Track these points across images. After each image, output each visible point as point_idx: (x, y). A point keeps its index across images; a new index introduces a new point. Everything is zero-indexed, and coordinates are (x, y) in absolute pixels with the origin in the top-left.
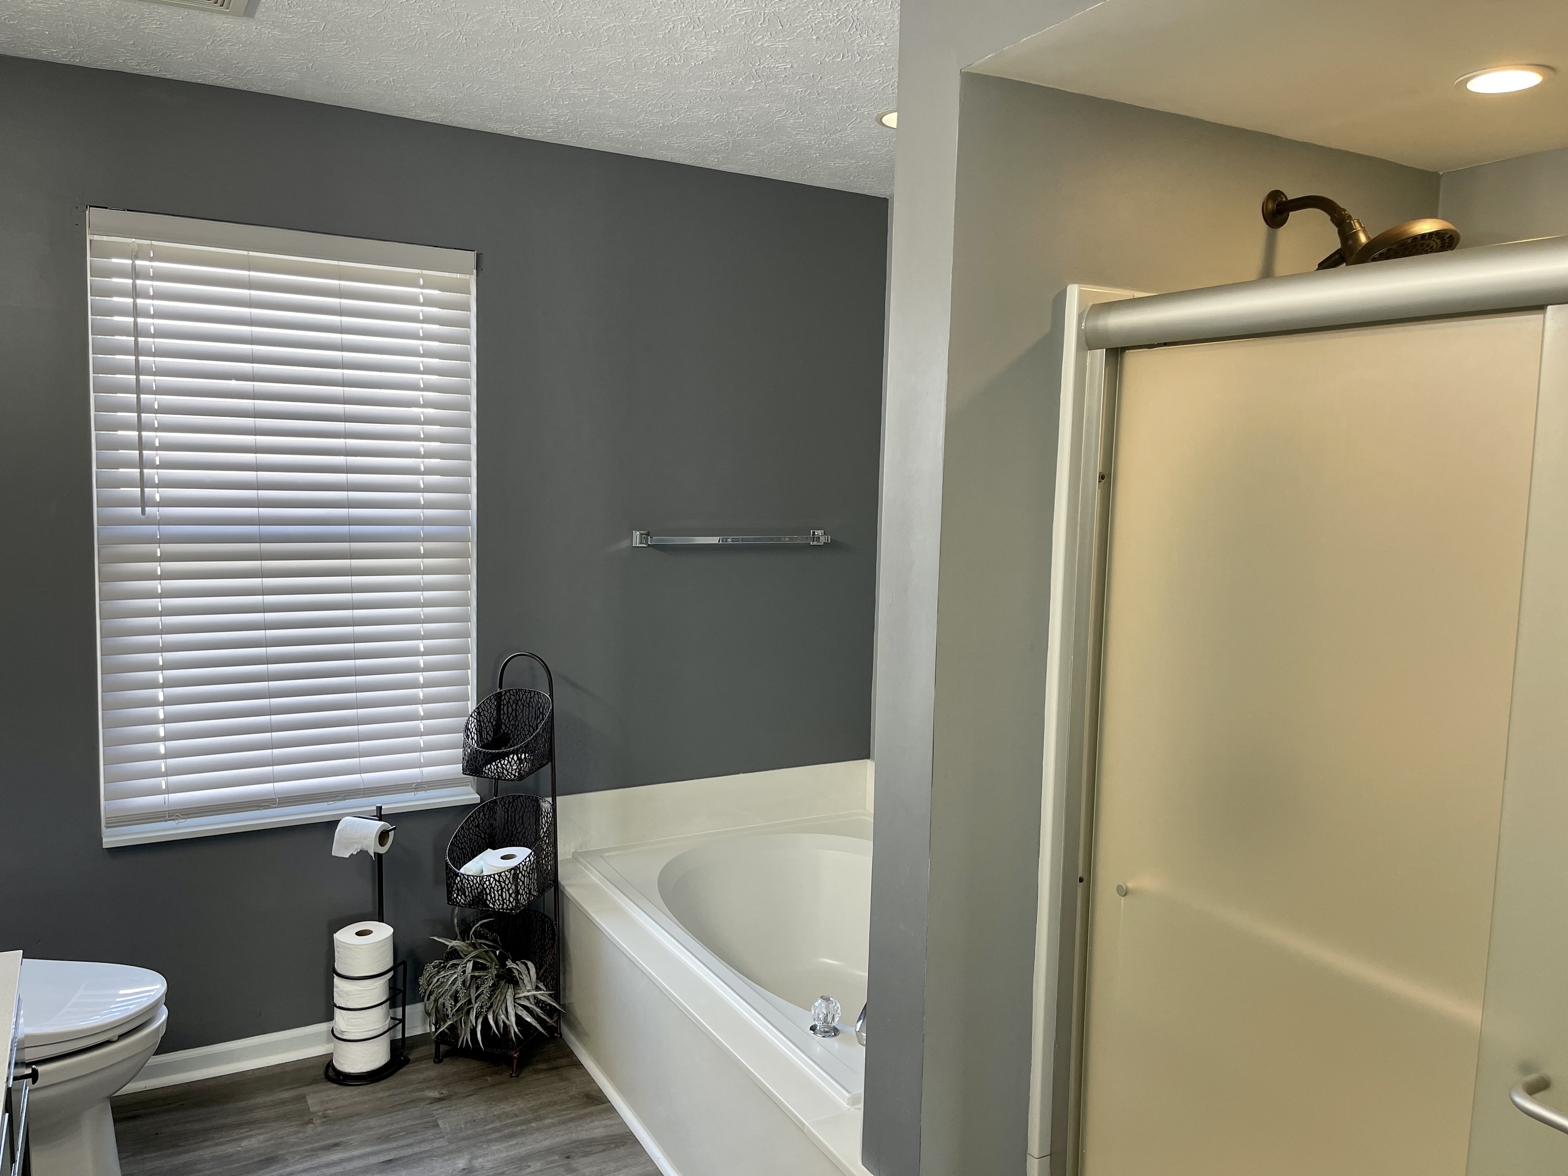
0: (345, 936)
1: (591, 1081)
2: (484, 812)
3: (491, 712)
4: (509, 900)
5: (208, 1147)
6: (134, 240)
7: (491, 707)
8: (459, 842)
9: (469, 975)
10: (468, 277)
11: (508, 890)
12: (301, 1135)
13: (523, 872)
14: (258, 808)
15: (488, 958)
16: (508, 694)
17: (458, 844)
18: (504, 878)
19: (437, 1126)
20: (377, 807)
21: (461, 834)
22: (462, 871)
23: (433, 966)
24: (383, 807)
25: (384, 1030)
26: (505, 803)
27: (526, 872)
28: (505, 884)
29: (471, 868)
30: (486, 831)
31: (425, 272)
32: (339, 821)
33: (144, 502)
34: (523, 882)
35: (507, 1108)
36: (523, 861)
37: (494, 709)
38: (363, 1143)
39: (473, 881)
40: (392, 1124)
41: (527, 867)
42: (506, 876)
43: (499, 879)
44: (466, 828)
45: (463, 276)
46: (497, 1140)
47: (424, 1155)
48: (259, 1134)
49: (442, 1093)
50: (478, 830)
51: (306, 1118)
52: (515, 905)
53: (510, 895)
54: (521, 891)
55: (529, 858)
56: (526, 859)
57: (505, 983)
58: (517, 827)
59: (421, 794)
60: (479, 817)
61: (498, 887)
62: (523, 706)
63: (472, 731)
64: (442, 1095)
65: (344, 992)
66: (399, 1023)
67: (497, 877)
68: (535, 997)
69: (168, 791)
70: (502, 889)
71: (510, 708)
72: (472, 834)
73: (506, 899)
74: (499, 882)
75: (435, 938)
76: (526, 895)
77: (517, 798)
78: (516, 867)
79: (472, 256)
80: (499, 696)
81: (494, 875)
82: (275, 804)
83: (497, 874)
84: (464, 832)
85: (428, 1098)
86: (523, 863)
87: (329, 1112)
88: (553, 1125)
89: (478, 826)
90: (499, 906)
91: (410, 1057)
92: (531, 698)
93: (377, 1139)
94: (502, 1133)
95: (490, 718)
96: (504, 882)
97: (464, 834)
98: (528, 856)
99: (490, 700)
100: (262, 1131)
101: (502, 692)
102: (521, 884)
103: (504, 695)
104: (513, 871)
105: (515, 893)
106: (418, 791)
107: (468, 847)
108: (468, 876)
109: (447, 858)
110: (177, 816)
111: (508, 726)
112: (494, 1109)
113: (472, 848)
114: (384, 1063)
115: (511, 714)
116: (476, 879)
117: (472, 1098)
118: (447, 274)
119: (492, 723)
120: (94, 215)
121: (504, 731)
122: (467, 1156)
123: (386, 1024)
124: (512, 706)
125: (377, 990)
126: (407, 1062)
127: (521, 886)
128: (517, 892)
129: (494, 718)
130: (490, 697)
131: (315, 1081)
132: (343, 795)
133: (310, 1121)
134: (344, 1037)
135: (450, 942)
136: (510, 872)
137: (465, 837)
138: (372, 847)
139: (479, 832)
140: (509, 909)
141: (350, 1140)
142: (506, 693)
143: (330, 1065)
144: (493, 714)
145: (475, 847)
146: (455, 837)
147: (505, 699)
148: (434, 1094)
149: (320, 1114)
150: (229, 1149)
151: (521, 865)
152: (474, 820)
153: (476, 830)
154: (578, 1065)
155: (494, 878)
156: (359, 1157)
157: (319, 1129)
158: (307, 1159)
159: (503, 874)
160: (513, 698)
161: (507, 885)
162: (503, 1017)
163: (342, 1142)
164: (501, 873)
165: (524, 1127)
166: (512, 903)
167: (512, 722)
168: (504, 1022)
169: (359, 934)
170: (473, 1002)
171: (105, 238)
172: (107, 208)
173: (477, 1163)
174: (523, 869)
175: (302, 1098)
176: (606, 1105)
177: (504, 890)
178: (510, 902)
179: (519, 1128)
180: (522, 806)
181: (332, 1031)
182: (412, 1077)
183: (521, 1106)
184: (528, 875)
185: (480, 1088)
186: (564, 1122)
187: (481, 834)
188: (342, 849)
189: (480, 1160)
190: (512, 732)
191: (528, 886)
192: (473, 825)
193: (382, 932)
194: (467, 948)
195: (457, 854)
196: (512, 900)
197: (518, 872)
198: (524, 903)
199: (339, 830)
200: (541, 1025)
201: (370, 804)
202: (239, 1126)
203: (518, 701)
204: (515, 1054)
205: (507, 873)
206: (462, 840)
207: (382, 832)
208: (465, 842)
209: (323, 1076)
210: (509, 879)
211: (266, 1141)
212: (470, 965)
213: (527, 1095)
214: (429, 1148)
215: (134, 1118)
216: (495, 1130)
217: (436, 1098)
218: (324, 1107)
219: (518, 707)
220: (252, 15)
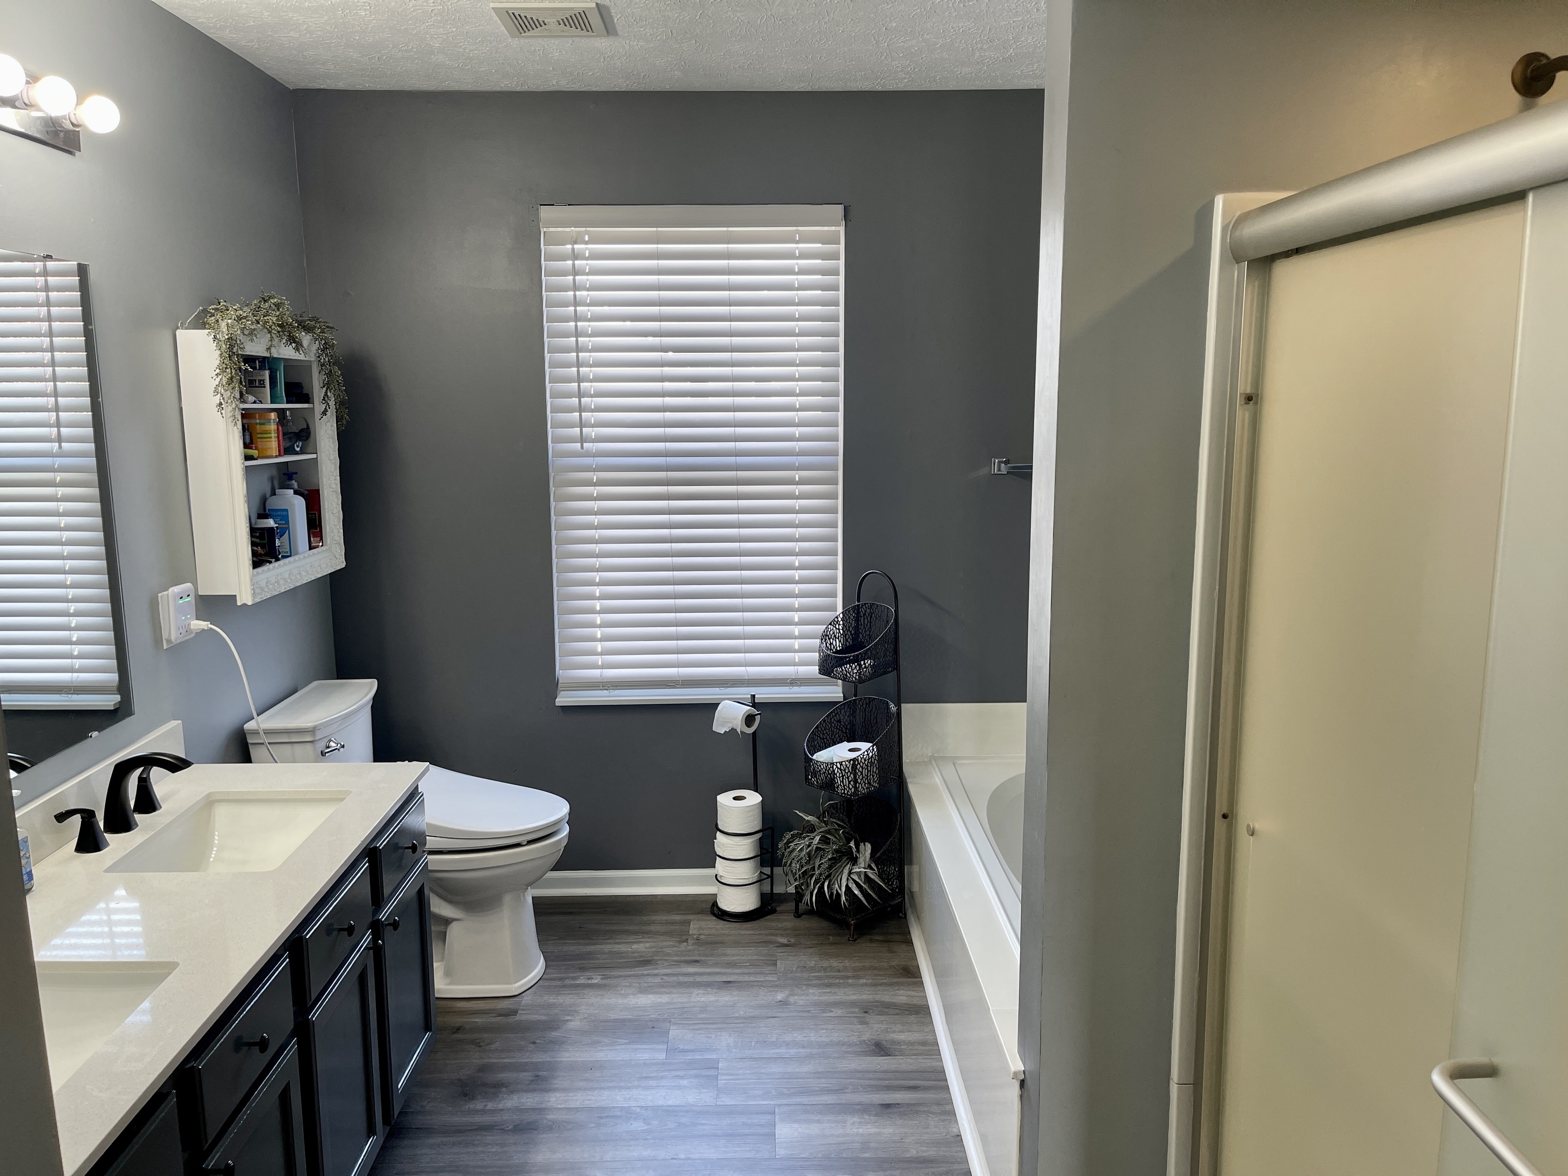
0: (725, 799)
1: (915, 958)
2: (844, 710)
3: (849, 622)
4: (849, 787)
5: (610, 943)
6: (573, 228)
7: (849, 618)
8: (821, 733)
9: (815, 846)
10: (837, 228)
11: (848, 778)
12: (675, 949)
13: (861, 764)
14: (665, 687)
15: (837, 836)
16: (864, 607)
17: (820, 735)
18: (845, 766)
19: (776, 964)
20: (751, 695)
21: (823, 726)
22: (814, 757)
23: (791, 835)
24: (756, 696)
25: (753, 881)
26: (863, 704)
27: (864, 764)
28: (846, 772)
29: (822, 756)
30: (847, 726)
31: (800, 228)
32: (719, 704)
33: (582, 439)
34: (862, 773)
35: (834, 963)
36: (861, 754)
37: (852, 620)
38: (716, 965)
39: (820, 766)
40: (743, 956)
41: (865, 760)
42: (846, 765)
43: (841, 767)
44: (828, 721)
45: (833, 228)
46: (815, 986)
47: (755, 984)
48: (647, 942)
49: (790, 941)
50: (839, 724)
51: (684, 938)
52: (854, 791)
53: (849, 783)
54: (859, 781)
55: (867, 752)
56: (864, 753)
57: (847, 859)
58: (873, 725)
59: (796, 689)
60: (841, 713)
61: (840, 774)
62: (876, 619)
63: (831, 637)
65: (722, 844)
66: (767, 878)
67: (838, 765)
68: (866, 874)
69: (603, 667)
70: (843, 776)
71: (866, 620)
72: (834, 727)
73: (846, 785)
74: (841, 770)
75: (797, 812)
76: (865, 785)
77: (872, 701)
78: (854, 758)
79: (840, 208)
80: (857, 609)
81: (836, 763)
82: (679, 685)
83: (839, 762)
84: (826, 724)
85: (778, 943)
86: (862, 756)
87: (702, 937)
88: (866, 984)
89: (839, 721)
90: (841, 790)
91: (778, 909)
92: (882, 611)
93: (727, 964)
94: (822, 982)
95: (849, 627)
96: (845, 770)
97: (826, 726)
98: (866, 751)
99: (849, 611)
100: (650, 940)
101: (859, 604)
102: (859, 774)
103: (861, 608)
104: (852, 761)
105: (853, 782)
106: (793, 686)
107: (830, 738)
108: (817, 761)
109: (805, 745)
110: (609, 687)
111: (864, 635)
112: (823, 962)
113: (833, 740)
114: (753, 908)
115: (867, 625)
116: (823, 765)
117: (810, 950)
118: (826, 228)
119: (851, 632)
120: (545, 213)
121: (861, 640)
122: (787, 992)
123: (755, 877)
124: (867, 618)
125: (745, 848)
126: (773, 911)
127: (859, 776)
128: (856, 781)
129: (853, 628)
130: (849, 608)
131: (702, 912)
132: (731, 683)
133: (686, 941)
134: (722, 881)
135: (808, 817)
136: (849, 762)
137: (827, 729)
138: (739, 725)
139: (840, 727)
140: (849, 795)
141: (708, 960)
142: (862, 606)
143: (715, 904)
144: (851, 624)
145: (836, 739)
146: (817, 727)
147: (862, 611)
148: (784, 940)
149: (695, 937)
150: (623, 948)
151: (859, 757)
152: (836, 715)
153: (838, 725)
154: (910, 943)
155: (836, 766)
156: (709, 974)
157: (690, 948)
158: (672, 967)
159: (844, 763)
160: (868, 611)
161: (847, 773)
162: (837, 886)
163: (701, 960)
164: (842, 762)
165: (841, 981)
166: (851, 789)
167: (868, 633)
168: (837, 890)
169: (735, 798)
170: (816, 869)
171: (560, 229)
172: (553, 205)
173: (792, 999)
174: (861, 761)
175: (688, 923)
176: (917, 979)
177: (844, 777)
178: (849, 788)
179: (837, 981)
180: (876, 708)
181: (716, 875)
182: (773, 924)
183: (847, 964)
184: (866, 767)
185: (820, 944)
186: (875, 985)
187: (842, 728)
188: (720, 727)
189: (796, 997)
190: (867, 641)
191: (866, 777)
192: (834, 720)
193: (753, 798)
194: (820, 824)
195: (818, 743)
196: (851, 787)
197: (856, 763)
198: (863, 792)
199: (719, 711)
200: (864, 896)
201: (745, 692)
202: (636, 933)
203: (872, 614)
204: (852, 921)
205: (847, 763)
206: (823, 731)
207: (748, 715)
208: (827, 733)
209: (709, 910)
210: (848, 768)
211: (650, 948)
212: (818, 838)
213: (855, 957)
214: (762, 980)
215: (571, 913)
216: (818, 978)
217: (784, 944)
218: (699, 932)
219: (872, 619)
220: (616, 34)
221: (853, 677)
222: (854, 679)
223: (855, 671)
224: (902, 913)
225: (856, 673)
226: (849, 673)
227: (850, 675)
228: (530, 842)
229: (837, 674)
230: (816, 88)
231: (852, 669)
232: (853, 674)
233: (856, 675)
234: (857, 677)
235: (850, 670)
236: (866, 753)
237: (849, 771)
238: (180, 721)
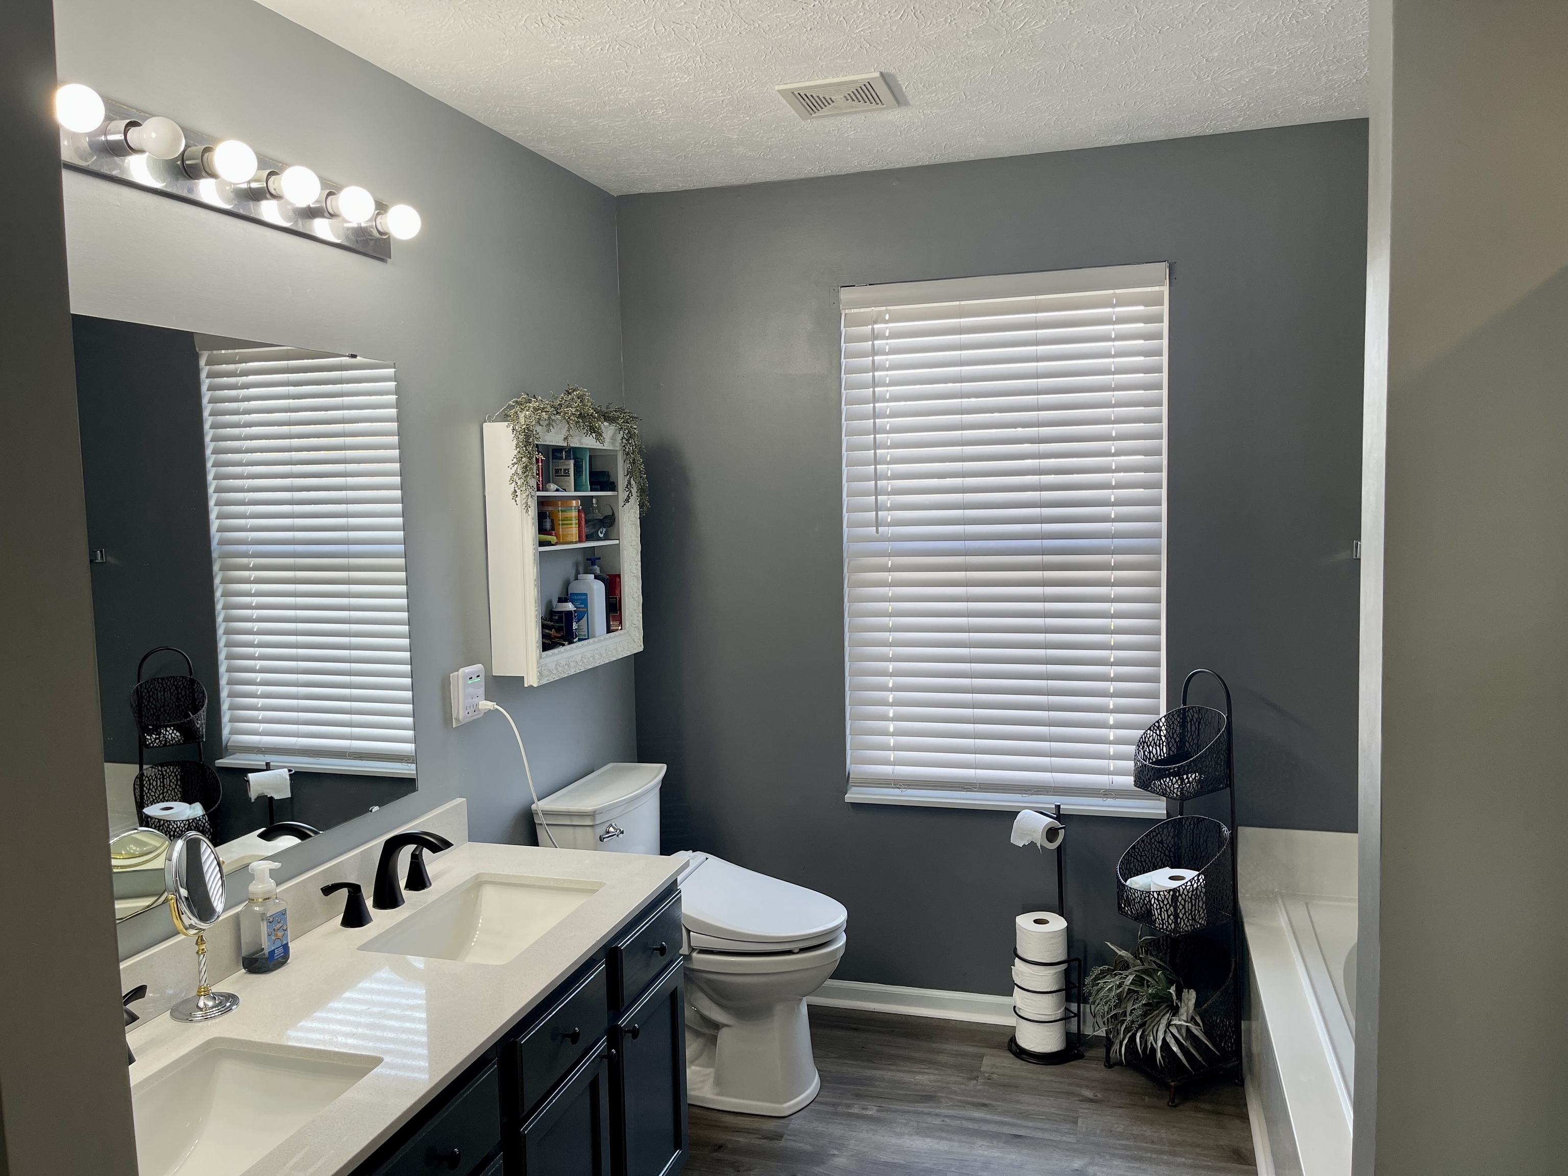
0: (1024, 922)
1: (1250, 1138)
2: (1168, 829)
3: (1173, 728)
4: (1168, 921)
5: (892, 1070)
6: (873, 308)
7: (1173, 723)
8: (1138, 854)
9: (1127, 987)
10: (1162, 288)
11: (1167, 911)
12: (963, 1087)
13: (1184, 896)
14: (961, 789)
15: (1155, 977)
16: (1191, 711)
17: (1137, 856)
18: (1163, 897)
19: (1076, 1123)
20: (1056, 805)
21: (1140, 846)
22: (1128, 883)
23: (1101, 970)
24: (1061, 807)
25: (1056, 1019)
26: (1190, 823)
27: (1187, 897)
28: (1164, 904)
29: (1138, 882)
30: (1170, 849)
31: (1117, 291)
32: (1019, 812)
33: (878, 524)
34: (1184, 907)
35: (1148, 1131)
36: (1184, 884)
37: (1177, 725)
38: (1006, 1113)
39: (1134, 894)
40: (1038, 1106)
41: (1188, 892)
42: (1165, 896)
43: (1158, 897)
44: (1147, 842)
45: (1157, 289)
46: (1121, 1157)
47: (1050, 1143)
48: (933, 1074)
49: (1096, 1096)
50: (1161, 846)
51: (975, 1074)
52: (1174, 928)
53: (1169, 917)
54: (1181, 915)
55: (1191, 882)
56: (1187, 883)
57: (1167, 1007)
58: (1202, 849)
59: (1110, 801)
60: (1163, 832)
61: (1157, 905)
62: (1206, 726)
63: (1150, 744)
64: (1096, 1097)
65: (1020, 972)
66: (1073, 1017)
67: (1156, 895)
68: (1188, 1029)
69: (894, 764)
70: (1161, 908)
71: (1193, 726)
72: (1155, 849)
73: (1164, 919)
74: (1158, 900)
75: (1109, 944)
76: (1188, 921)
77: (1201, 821)
78: (1175, 888)
79: (1162, 269)
80: (1183, 713)
81: (1153, 892)
82: (976, 788)
83: (1156, 892)
84: (1145, 845)
85: (1082, 1096)
86: (1184, 887)
87: (995, 1076)
88: (1184, 1164)
89: (1161, 842)
90: (1159, 925)
91: (1086, 1054)
92: (1212, 717)
93: (1020, 1113)
94: (1129, 1153)
95: (1173, 734)
96: (1163, 902)
97: (1144, 847)
98: (1189, 881)
99: (1173, 716)
100: (936, 1072)
101: (1185, 708)
102: (1181, 907)
103: (1187, 712)
104: (1172, 892)
105: (1173, 916)
106: (1107, 798)
107: (1149, 861)
108: (1130, 888)
109: (1118, 867)
110: (900, 785)
111: (1191, 744)
112: (1134, 1128)
113: (1154, 863)
114: (1056, 1050)
115: (1195, 732)
116: (1137, 893)
117: (1120, 1111)
118: (1149, 289)
119: (1175, 739)
120: (846, 295)
121: (1188, 749)
122: (1086, 1160)
123: (1059, 1013)
124: (1195, 724)
125: (1047, 979)
126: (1080, 1056)
127: (1181, 910)
128: (1176, 916)
129: (1177, 735)
130: (1173, 712)
131: (998, 1046)
132: (1035, 790)
133: (976, 1078)
134: (1020, 1014)
135: (1121, 951)
136: (1169, 893)
137: (1146, 850)
138: (1040, 839)
139: (1162, 849)
140: (1168, 931)
141: (998, 1106)
142: (1189, 710)
143: (1013, 1040)
144: (1176, 730)
145: (1158, 863)
146: (1133, 847)
147: (1188, 716)
148: (1088, 1094)
149: (987, 1075)
150: (906, 1077)
151: (1181, 888)
152: (1157, 835)
153: (1159, 846)
154: (1245, 1118)
155: (1153, 895)
156: (996, 1122)
157: (979, 1087)
158: (956, 1108)
159: (1161, 893)
160: (1196, 716)
161: (1166, 905)
162: (1152, 1038)
163: (993, 1106)
164: (1159, 892)
165: (1154, 1156)
166: (1170, 925)
167: (1196, 741)
168: (1151, 1043)
169: (1036, 921)
170: (1128, 1014)
171: (862, 310)
172: (854, 286)
173: (1091, 1170)
174: (1183, 893)
175: (981, 1057)
176: (1250, 1167)
177: (1163, 910)
178: (1169, 923)
179: (1149, 1155)
180: (1206, 830)
181: (1015, 1007)
182: (1079, 1072)
183: (1164, 1135)
184: (1189, 900)
185: (1134, 1105)
186: (1197, 1167)
187: (1165, 851)
188: (1018, 839)
189: (1096, 1168)
190: (1195, 751)
191: (1189, 912)
192: (1155, 840)
193: (1057, 923)
194: (1134, 961)
195: (1135, 866)
196: (1170, 922)
197: (1177, 894)
198: (1186, 929)
199: (1017, 821)
200: (1184, 1054)
201: (1049, 802)
202: (922, 1061)
203: (1200, 719)
204: (1172, 1082)
205: (1166, 893)
206: (1141, 853)
207: (1050, 829)
208: (1146, 855)
209: (1006, 1045)
210: (1167, 899)
211: (935, 1081)
212: (1131, 978)
213: (1174, 1127)
214: (1058, 1139)
215: (856, 1029)
216: (1126, 1147)
217: (1089, 1098)
218: (992, 1070)
219: (1200, 726)
220: (907, 104)
221: (1174, 793)
222: (1175, 795)
223: (1176, 786)
224: (1238, 1079)
225: (1178, 788)
226: (1168, 787)
227: (1170, 790)
228: (803, 950)
229: (1155, 788)
230: (1136, 140)
231: (1172, 783)
232: (1174, 789)
233: (1177, 791)
234: (1179, 794)
235: (1170, 784)
236: (1189, 884)
237: (1168, 903)
238: (465, 799)
